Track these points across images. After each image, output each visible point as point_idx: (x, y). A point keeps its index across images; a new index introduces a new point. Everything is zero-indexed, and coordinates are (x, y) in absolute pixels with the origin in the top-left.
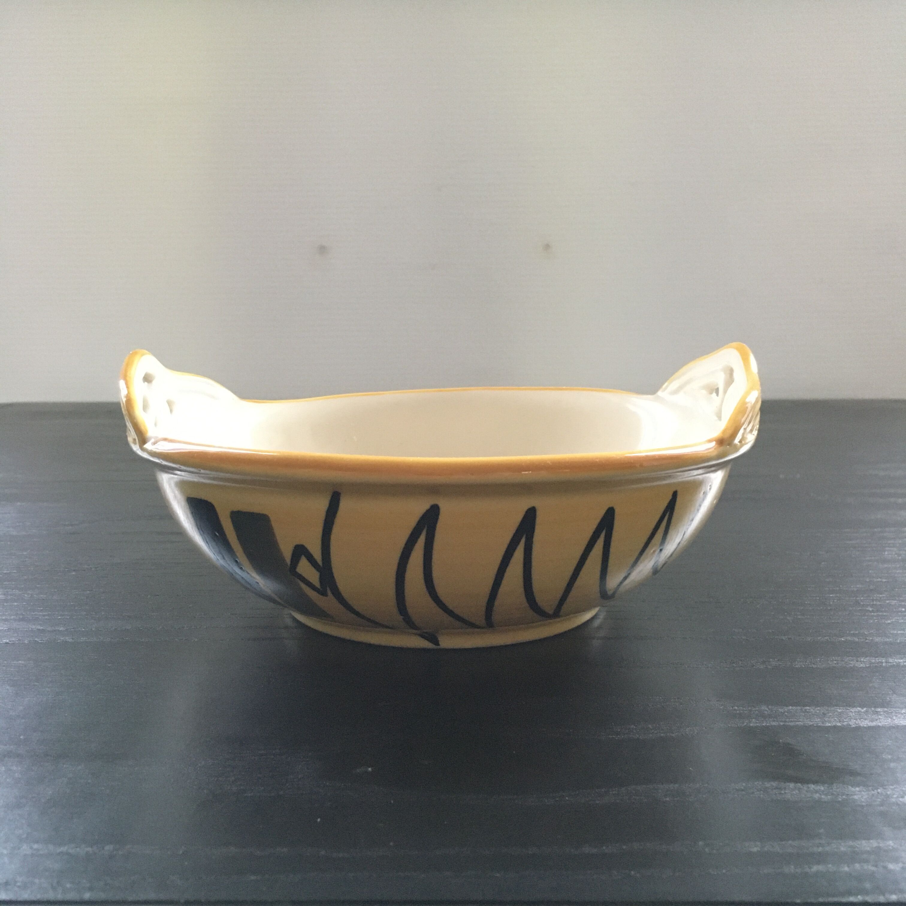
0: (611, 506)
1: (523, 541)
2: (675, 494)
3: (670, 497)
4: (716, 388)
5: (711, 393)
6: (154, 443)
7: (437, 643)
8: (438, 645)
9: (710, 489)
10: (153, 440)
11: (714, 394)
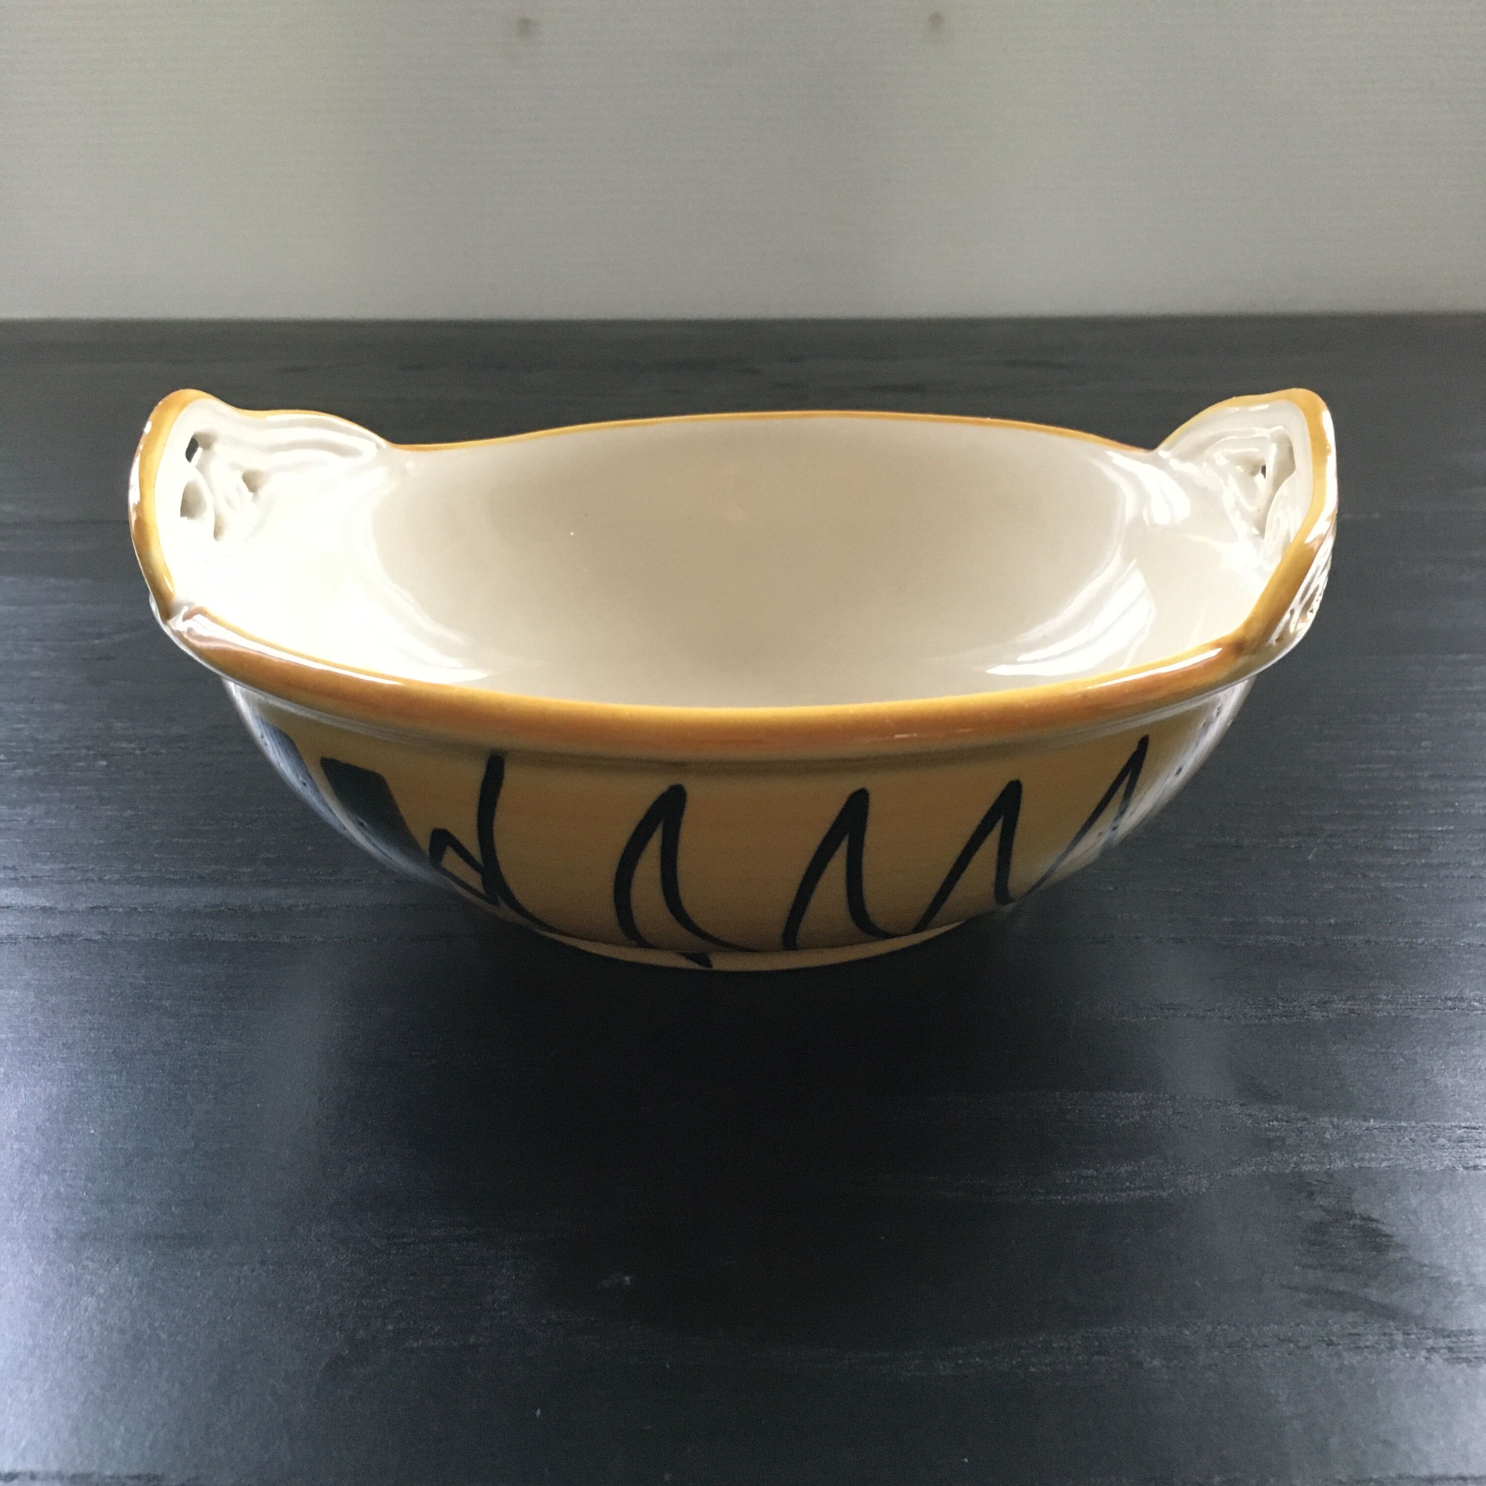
0: (1014, 778)
1: (844, 845)
2: (1144, 743)
3: (1133, 748)
4: (1263, 464)
5: (1253, 473)
6: (187, 617)
7: (708, 964)
8: (711, 966)
9: (1218, 714)
10: (185, 610)
11: (1260, 475)
